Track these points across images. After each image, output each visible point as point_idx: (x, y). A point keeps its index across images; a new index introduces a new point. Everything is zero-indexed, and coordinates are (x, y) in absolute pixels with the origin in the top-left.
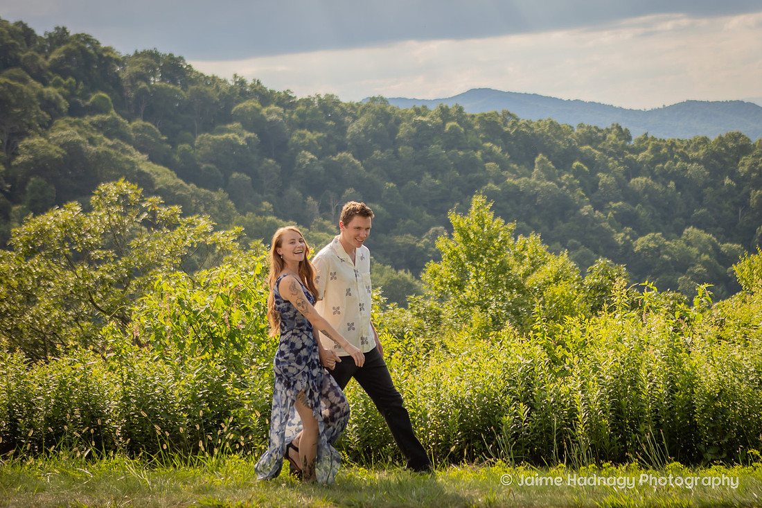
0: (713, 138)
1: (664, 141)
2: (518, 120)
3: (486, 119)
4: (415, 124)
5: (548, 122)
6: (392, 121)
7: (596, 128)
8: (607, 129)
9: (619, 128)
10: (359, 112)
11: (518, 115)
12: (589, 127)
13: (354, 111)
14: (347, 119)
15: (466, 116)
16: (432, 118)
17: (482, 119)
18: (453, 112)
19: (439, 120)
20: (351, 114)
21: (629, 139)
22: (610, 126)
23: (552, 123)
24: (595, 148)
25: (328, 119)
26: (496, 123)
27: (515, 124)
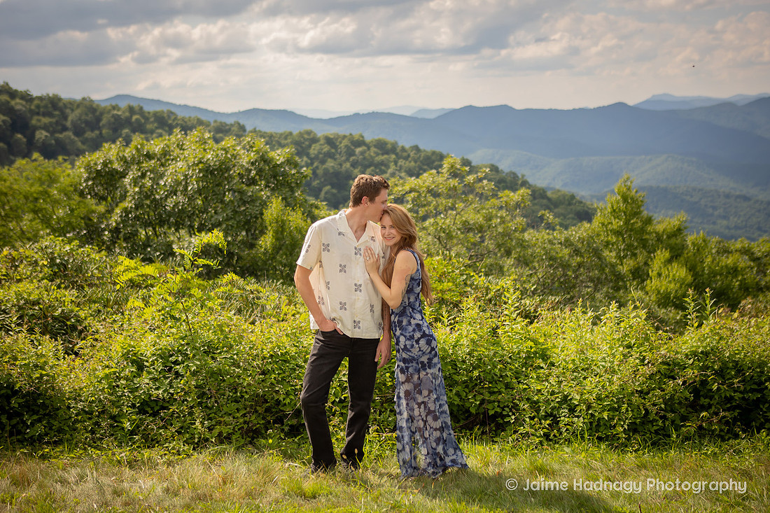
0: (295, 132)
3: (158, 114)
4: (113, 116)
6: (98, 113)
7: (225, 123)
8: (231, 125)
9: (239, 124)
10: (75, 107)
11: (178, 113)
12: (221, 123)
13: (72, 105)
14: (68, 111)
15: (145, 112)
16: (124, 112)
17: (155, 114)
18: (137, 109)
19: (127, 114)
20: (70, 108)
21: (245, 131)
22: (233, 123)
23: (198, 119)
25: (55, 110)
26: (163, 117)
27: (175, 119)
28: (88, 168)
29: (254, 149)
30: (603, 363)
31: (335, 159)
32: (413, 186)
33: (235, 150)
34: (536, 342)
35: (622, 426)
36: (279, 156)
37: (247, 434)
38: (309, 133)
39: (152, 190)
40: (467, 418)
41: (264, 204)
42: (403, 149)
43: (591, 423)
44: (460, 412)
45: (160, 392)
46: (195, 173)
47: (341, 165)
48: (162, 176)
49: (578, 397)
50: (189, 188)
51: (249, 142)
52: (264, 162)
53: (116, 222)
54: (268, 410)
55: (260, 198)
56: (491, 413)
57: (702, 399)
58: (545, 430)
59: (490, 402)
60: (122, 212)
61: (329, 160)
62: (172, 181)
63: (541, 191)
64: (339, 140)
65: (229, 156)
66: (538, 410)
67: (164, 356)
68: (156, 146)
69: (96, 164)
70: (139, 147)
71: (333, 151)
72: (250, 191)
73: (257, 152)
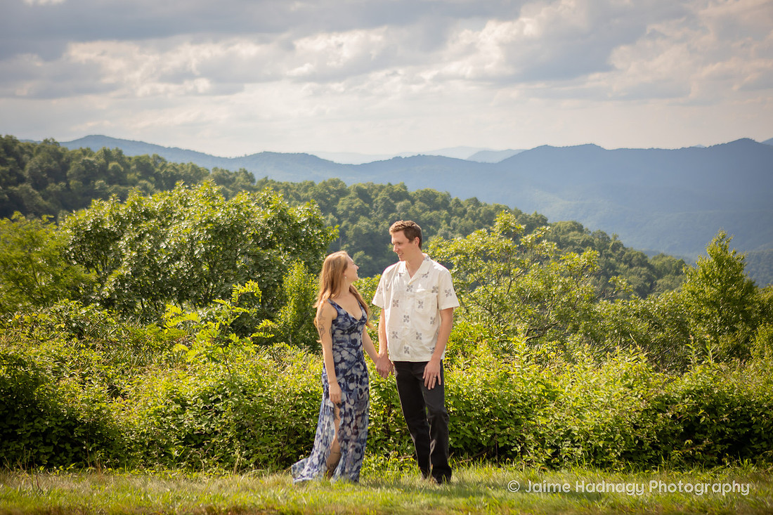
0: (318, 183)
1: (281, 183)
2: (166, 162)
3: (141, 161)
4: (84, 163)
5: (190, 165)
6: (64, 160)
7: (227, 171)
8: (236, 173)
9: (246, 172)
10: (35, 151)
11: (167, 159)
12: (222, 171)
13: (30, 150)
14: (25, 157)
15: (124, 157)
16: (97, 158)
17: (138, 160)
18: (114, 153)
19: (102, 160)
20: (28, 153)
21: (253, 181)
22: (238, 171)
23: (193, 166)
24: (227, 187)
25: (9, 155)
26: (149, 164)
27: (164, 166)
28: (77, 229)
29: (271, 206)
30: (602, 399)
31: (370, 217)
32: (459, 248)
33: (249, 207)
34: (547, 386)
35: (616, 453)
36: (300, 212)
37: (281, 462)
38: (335, 183)
39: (151, 254)
40: (480, 451)
41: (284, 270)
42: (458, 203)
43: (589, 452)
44: (474, 446)
45: (203, 425)
46: (202, 235)
47: (377, 224)
48: (163, 238)
49: (577, 429)
50: (196, 252)
51: (264, 197)
52: (283, 220)
53: (109, 292)
54: (299, 442)
55: (279, 263)
56: (501, 445)
57: (697, 434)
58: (547, 457)
59: (499, 436)
60: (116, 280)
61: (362, 217)
62: (176, 244)
63: (640, 256)
64: (374, 192)
65: (242, 214)
66: (543, 442)
67: (205, 397)
68: (155, 202)
69: (84, 224)
70: (136, 203)
71: (367, 206)
72: (267, 254)
73: (275, 209)
